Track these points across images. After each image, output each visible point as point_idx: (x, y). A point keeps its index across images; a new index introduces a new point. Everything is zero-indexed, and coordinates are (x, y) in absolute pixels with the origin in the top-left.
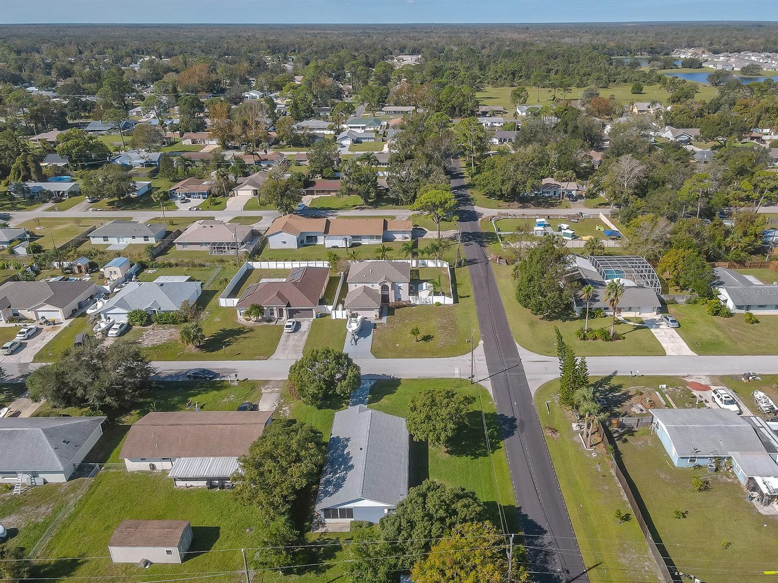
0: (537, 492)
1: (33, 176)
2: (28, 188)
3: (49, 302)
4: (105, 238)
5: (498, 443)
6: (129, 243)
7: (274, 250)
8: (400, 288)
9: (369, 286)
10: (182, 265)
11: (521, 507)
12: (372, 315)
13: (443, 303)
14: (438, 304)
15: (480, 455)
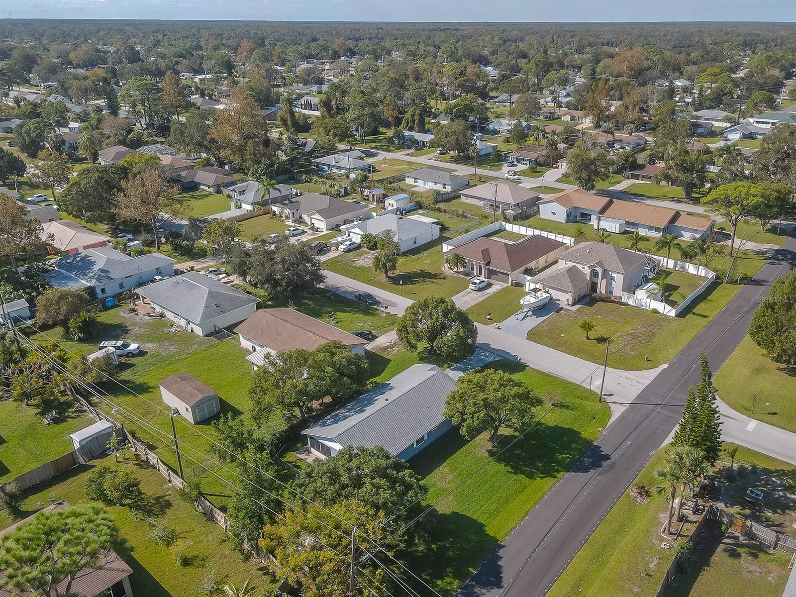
0: (541, 542)
1: (416, 128)
2: (403, 136)
3: (320, 212)
4: (416, 180)
5: (559, 471)
6: (431, 188)
7: (543, 219)
8: (612, 278)
9: (580, 267)
10: (449, 213)
11: (504, 546)
12: (564, 298)
13: (662, 312)
14: (655, 312)
15: (523, 473)
